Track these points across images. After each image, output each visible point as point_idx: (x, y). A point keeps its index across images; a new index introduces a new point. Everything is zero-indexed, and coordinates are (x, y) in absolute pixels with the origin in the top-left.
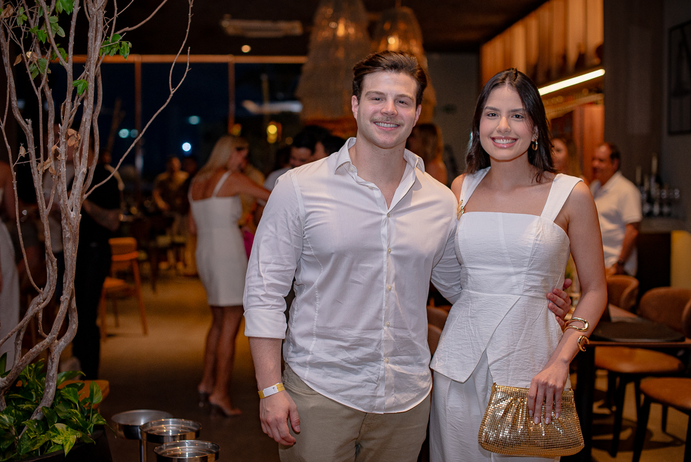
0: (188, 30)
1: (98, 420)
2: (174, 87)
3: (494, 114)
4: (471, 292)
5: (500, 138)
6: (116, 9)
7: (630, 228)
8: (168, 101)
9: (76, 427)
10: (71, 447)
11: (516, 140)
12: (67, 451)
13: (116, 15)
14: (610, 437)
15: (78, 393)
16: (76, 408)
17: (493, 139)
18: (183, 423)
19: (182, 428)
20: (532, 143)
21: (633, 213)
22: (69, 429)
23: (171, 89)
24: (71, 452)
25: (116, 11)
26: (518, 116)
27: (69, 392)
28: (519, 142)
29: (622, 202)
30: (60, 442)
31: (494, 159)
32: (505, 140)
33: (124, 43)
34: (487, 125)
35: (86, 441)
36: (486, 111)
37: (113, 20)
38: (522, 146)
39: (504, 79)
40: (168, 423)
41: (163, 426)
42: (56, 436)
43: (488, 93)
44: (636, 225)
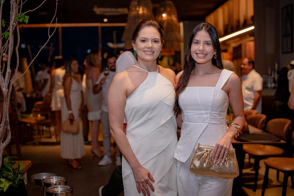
0: (56, 11)
1: (21, 177)
2: (50, 35)
3: (198, 43)
4: (186, 123)
5: (200, 54)
6: (22, 2)
7: (257, 93)
8: (48, 41)
9: (10, 180)
10: (7, 188)
11: (207, 54)
12: (5, 190)
13: (22, 4)
14: (253, 183)
15: (12, 166)
16: (11, 172)
17: (197, 54)
18: (60, 178)
19: (59, 180)
20: (214, 55)
21: (259, 87)
22: (7, 181)
23: (49, 36)
24: (7, 190)
25: (22, 3)
26: (208, 44)
27: (8, 165)
28: (208, 56)
29: (254, 82)
30: (2, 187)
31: (196, 62)
32: (202, 55)
33: (26, 16)
34: (194, 47)
35: (14, 186)
36: (194, 41)
37: (20, 7)
38: (210, 57)
39: (202, 27)
40: (53, 178)
41: (51, 180)
42: (1, 184)
43: (196, 33)
44: (259, 92)
